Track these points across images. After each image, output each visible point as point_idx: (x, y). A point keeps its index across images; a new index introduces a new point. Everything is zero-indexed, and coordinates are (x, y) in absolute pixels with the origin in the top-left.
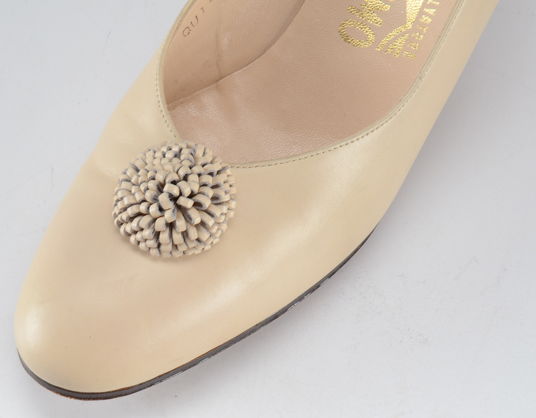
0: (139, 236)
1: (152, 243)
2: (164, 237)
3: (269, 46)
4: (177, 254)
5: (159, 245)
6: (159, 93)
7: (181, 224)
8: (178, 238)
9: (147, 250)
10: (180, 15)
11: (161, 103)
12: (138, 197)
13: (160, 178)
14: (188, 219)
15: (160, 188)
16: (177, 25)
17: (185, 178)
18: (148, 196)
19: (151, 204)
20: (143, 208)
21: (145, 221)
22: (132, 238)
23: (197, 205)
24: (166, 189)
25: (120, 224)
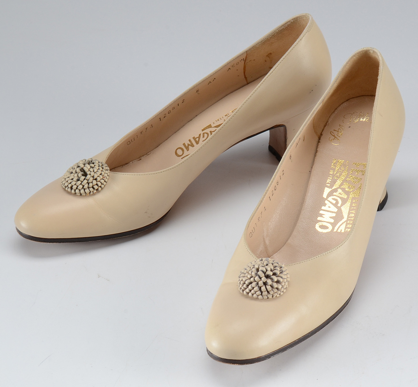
0: (252, 291)
1: (259, 293)
2: (263, 288)
3: (287, 240)
4: (270, 296)
5: (262, 292)
6: (247, 247)
7: (269, 282)
8: (269, 287)
9: (257, 297)
10: (248, 222)
11: (249, 250)
12: (249, 277)
13: (257, 267)
14: (272, 279)
15: (258, 270)
16: (248, 226)
17: (267, 265)
18: (253, 274)
19: (255, 277)
20: (252, 279)
21: (254, 284)
22: (250, 294)
23: (274, 274)
24: (260, 269)
25: (243, 291)
